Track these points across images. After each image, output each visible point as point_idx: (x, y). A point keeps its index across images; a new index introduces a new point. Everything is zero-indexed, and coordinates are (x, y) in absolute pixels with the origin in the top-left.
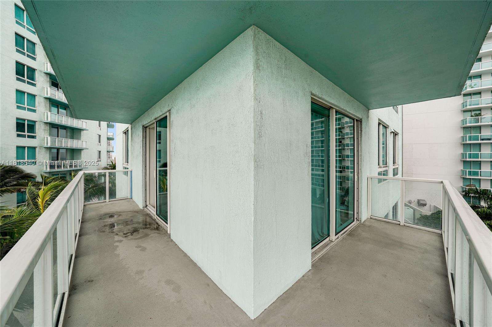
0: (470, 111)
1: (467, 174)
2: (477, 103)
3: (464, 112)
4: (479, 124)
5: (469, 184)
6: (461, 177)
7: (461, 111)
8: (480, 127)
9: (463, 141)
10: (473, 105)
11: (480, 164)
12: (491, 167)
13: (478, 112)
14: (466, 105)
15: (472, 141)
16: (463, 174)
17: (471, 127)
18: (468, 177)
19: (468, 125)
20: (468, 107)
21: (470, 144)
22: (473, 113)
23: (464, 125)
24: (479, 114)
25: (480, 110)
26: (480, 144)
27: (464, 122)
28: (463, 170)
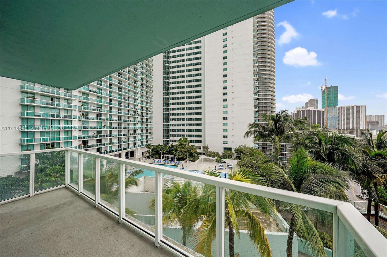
0: (27, 93)
1: (25, 142)
2: (32, 88)
3: (22, 93)
4: (33, 104)
5: (26, 149)
6: (20, 145)
7: (20, 91)
8: (34, 106)
9: (22, 116)
10: (29, 89)
11: (34, 133)
12: (41, 135)
13: (32, 95)
14: (24, 88)
15: (29, 116)
16: (22, 142)
17: (28, 106)
18: (25, 144)
19: (26, 103)
20: (26, 89)
21: (27, 119)
22: (29, 95)
23: (22, 102)
24: (33, 97)
25: (34, 94)
26: (34, 119)
27: (22, 100)
28: (22, 139)
